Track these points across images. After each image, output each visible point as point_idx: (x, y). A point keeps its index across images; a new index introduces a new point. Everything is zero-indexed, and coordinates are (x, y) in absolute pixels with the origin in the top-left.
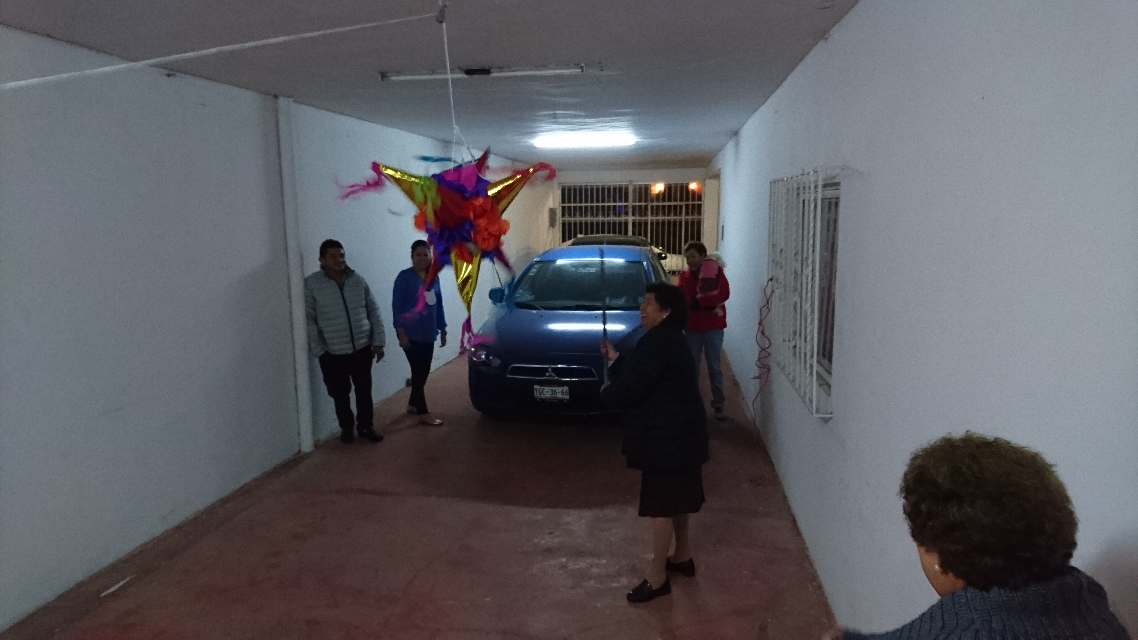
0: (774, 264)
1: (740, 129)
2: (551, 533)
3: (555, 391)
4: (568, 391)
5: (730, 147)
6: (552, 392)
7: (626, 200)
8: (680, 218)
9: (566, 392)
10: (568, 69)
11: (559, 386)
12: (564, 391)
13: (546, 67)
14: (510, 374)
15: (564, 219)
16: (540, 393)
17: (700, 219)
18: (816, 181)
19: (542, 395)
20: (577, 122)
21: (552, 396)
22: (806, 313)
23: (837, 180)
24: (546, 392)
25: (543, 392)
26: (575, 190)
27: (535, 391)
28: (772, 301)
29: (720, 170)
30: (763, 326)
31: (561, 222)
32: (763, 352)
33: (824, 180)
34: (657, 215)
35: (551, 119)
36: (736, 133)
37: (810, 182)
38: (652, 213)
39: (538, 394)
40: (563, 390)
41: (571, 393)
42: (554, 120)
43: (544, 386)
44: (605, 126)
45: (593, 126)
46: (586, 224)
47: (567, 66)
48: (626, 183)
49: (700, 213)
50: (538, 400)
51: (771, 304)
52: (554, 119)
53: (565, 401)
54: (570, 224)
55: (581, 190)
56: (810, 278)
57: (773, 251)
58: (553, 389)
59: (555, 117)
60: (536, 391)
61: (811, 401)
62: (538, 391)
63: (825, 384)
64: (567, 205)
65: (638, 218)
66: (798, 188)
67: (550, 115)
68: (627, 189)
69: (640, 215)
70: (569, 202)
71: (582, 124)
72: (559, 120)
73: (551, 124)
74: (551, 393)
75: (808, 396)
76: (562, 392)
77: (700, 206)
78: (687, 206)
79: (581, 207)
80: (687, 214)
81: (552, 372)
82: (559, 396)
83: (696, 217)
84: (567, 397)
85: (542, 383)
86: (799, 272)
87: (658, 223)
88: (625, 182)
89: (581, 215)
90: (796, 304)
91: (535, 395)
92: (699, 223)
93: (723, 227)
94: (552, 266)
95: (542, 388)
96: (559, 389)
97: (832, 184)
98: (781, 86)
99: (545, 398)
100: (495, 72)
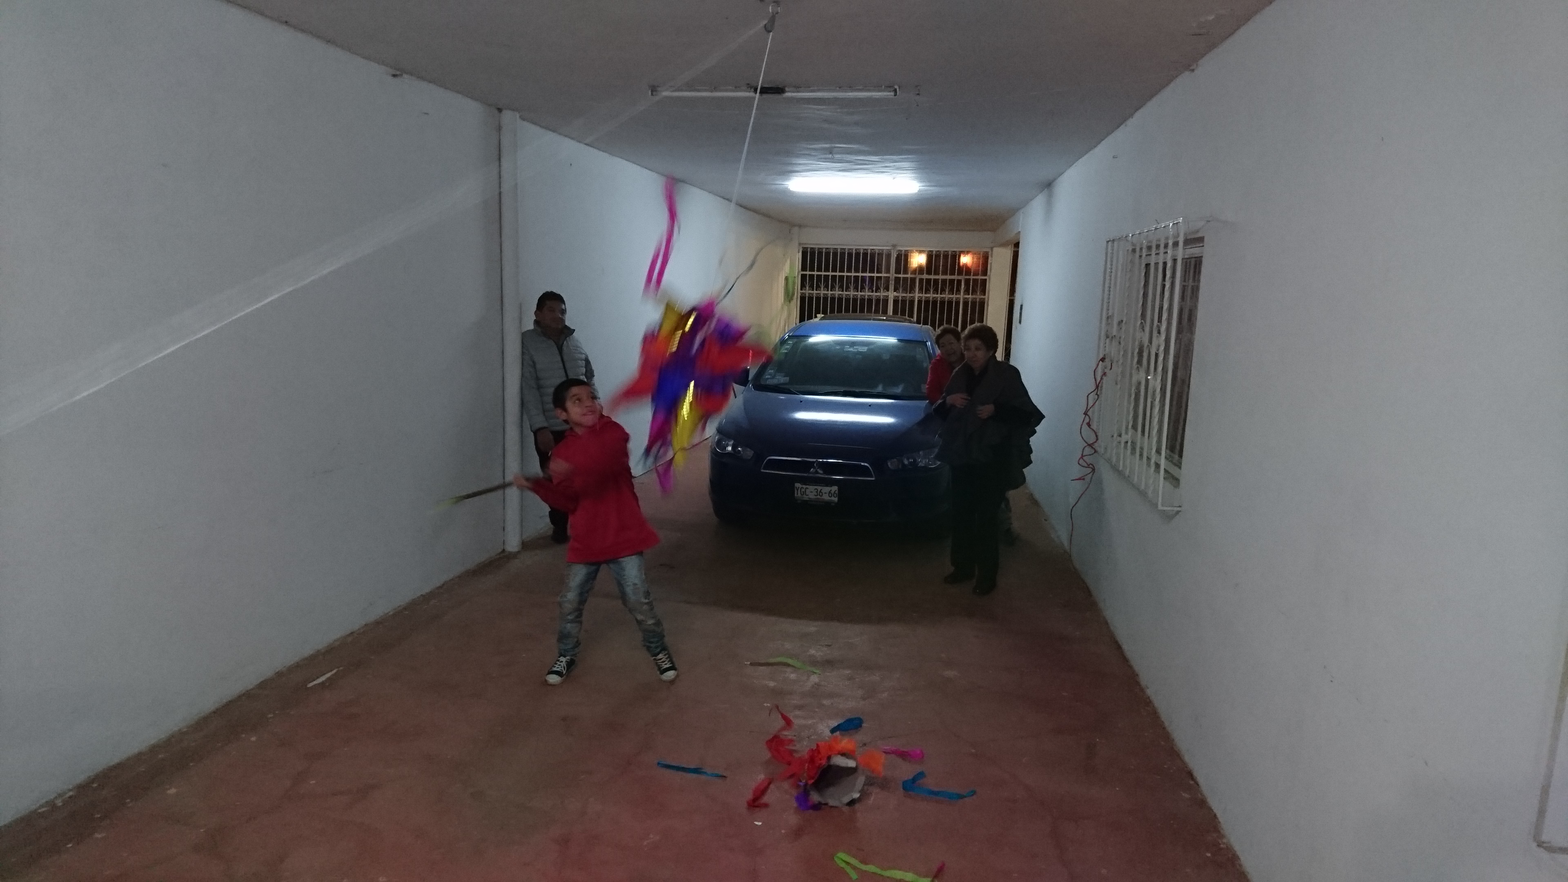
0: (1108, 340)
1: (1054, 180)
3: (820, 492)
4: (837, 492)
5: (1037, 205)
6: (817, 492)
7: (888, 271)
8: (958, 296)
9: (834, 493)
10: (879, 91)
11: (827, 486)
12: (833, 492)
13: (851, 88)
14: (764, 469)
15: (802, 292)
16: (802, 493)
17: (984, 299)
18: (1176, 236)
19: (805, 496)
20: (856, 160)
21: (816, 497)
23: (1200, 235)
24: (809, 492)
25: (805, 491)
26: (820, 253)
27: (795, 489)
28: (1102, 387)
29: (1019, 232)
30: (1089, 417)
31: (799, 295)
32: (1088, 448)
34: (927, 291)
35: (826, 154)
36: (1048, 185)
37: (1167, 238)
38: (921, 290)
39: (799, 495)
40: (831, 490)
41: (840, 494)
42: (829, 156)
43: (808, 485)
44: (886, 167)
45: (873, 166)
46: (833, 299)
47: (878, 88)
48: (888, 248)
49: (984, 292)
50: (799, 502)
51: (1101, 390)
53: (833, 504)
54: (811, 298)
55: (827, 254)
56: (1162, 348)
57: (1108, 324)
58: (819, 488)
59: (831, 151)
60: (798, 490)
61: (1156, 494)
62: (799, 490)
63: (1173, 479)
64: (808, 273)
65: (901, 295)
66: (1149, 248)
67: (825, 149)
68: (889, 256)
69: (905, 290)
70: (812, 269)
71: (862, 162)
72: (835, 156)
73: (821, 161)
74: (816, 494)
75: (1152, 492)
76: (830, 492)
77: (984, 282)
78: (967, 282)
79: (827, 277)
80: (967, 291)
81: (818, 468)
82: (826, 497)
83: (978, 297)
84: (836, 499)
85: (806, 481)
86: (1146, 342)
87: (927, 302)
88: (888, 246)
89: (826, 287)
91: (796, 495)
92: (982, 304)
93: (1022, 306)
95: (804, 486)
96: (826, 489)
97: (1196, 240)
98: (1124, 124)
99: (808, 499)
100: (789, 92)
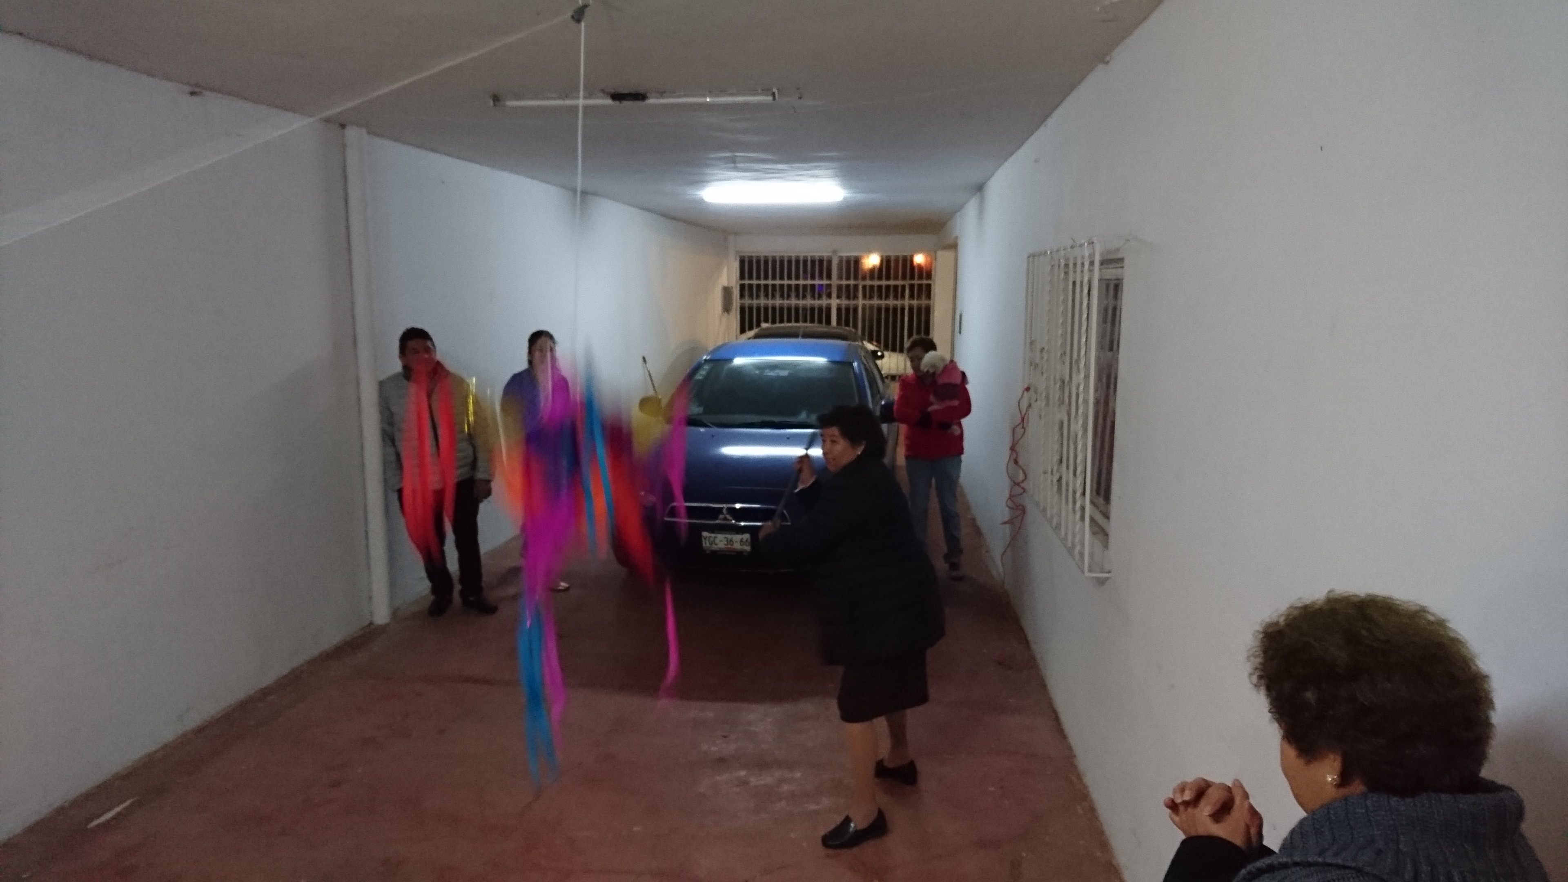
0: (1032, 368)
1: (985, 183)
2: (725, 737)
3: (731, 540)
4: (749, 540)
5: (971, 209)
6: (727, 541)
7: (829, 277)
8: (903, 302)
9: (747, 541)
10: (755, 95)
11: (738, 533)
12: (745, 540)
13: (723, 92)
14: (668, 516)
15: (743, 302)
16: (711, 543)
17: (929, 304)
18: (1092, 256)
19: (714, 546)
20: (763, 168)
21: (726, 547)
22: (1076, 436)
23: (1119, 256)
24: (718, 541)
25: (714, 541)
26: (759, 261)
27: (703, 540)
28: (1028, 419)
29: (957, 238)
30: (1017, 454)
31: (739, 305)
32: (1016, 487)
33: (1101, 254)
34: (871, 298)
35: (728, 163)
36: (980, 188)
37: (1083, 257)
38: (864, 297)
39: (708, 545)
40: (742, 538)
42: (733, 165)
43: (717, 533)
44: (801, 175)
45: (785, 174)
46: (774, 308)
47: (754, 92)
48: (828, 254)
49: (929, 296)
50: (708, 552)
51: (1028, 422)
52: (733, 163)
53: (745, 554)
54: (751, 309)
55: (766, 262)
56: (1082, 387)
57: (1032, 350)
58: (729, 536)
59: (733, 160)
60: (705, 539)
61: (1082, 554)
62: (707, 539)
63: (1101, 532)
64: (747, 282)
65: (844, 302)
66: (1067, 265)
67: (726, 158)
68: (830, 262)
69: (848, 298)
70: (751, 278)
71: (770, 171)
72: (738, 165)
73: (727, 171)
74: (726, 543)
75: (1078, 548)
76: (741, 541)
77: (929, 287)
78: (912, 287)
79: (766, 286)
80: (912, 296)
82: (737, 546)
83: (924, 302)
84: (748, 548)
85: (714, 529)
86: (1067, 378)
87: (871, 309)
88: (827, 252)
89: (766, 296)
90: (1062, 423)
91: (704, 545)
92: (928, 310)
93: (961, 316)
94: (727, 367)
95: (713, 535)
96: (737, 538)
97: (1112, 261)
98: (1043, 125)
99: (718, 549)
100: (653, 98)
